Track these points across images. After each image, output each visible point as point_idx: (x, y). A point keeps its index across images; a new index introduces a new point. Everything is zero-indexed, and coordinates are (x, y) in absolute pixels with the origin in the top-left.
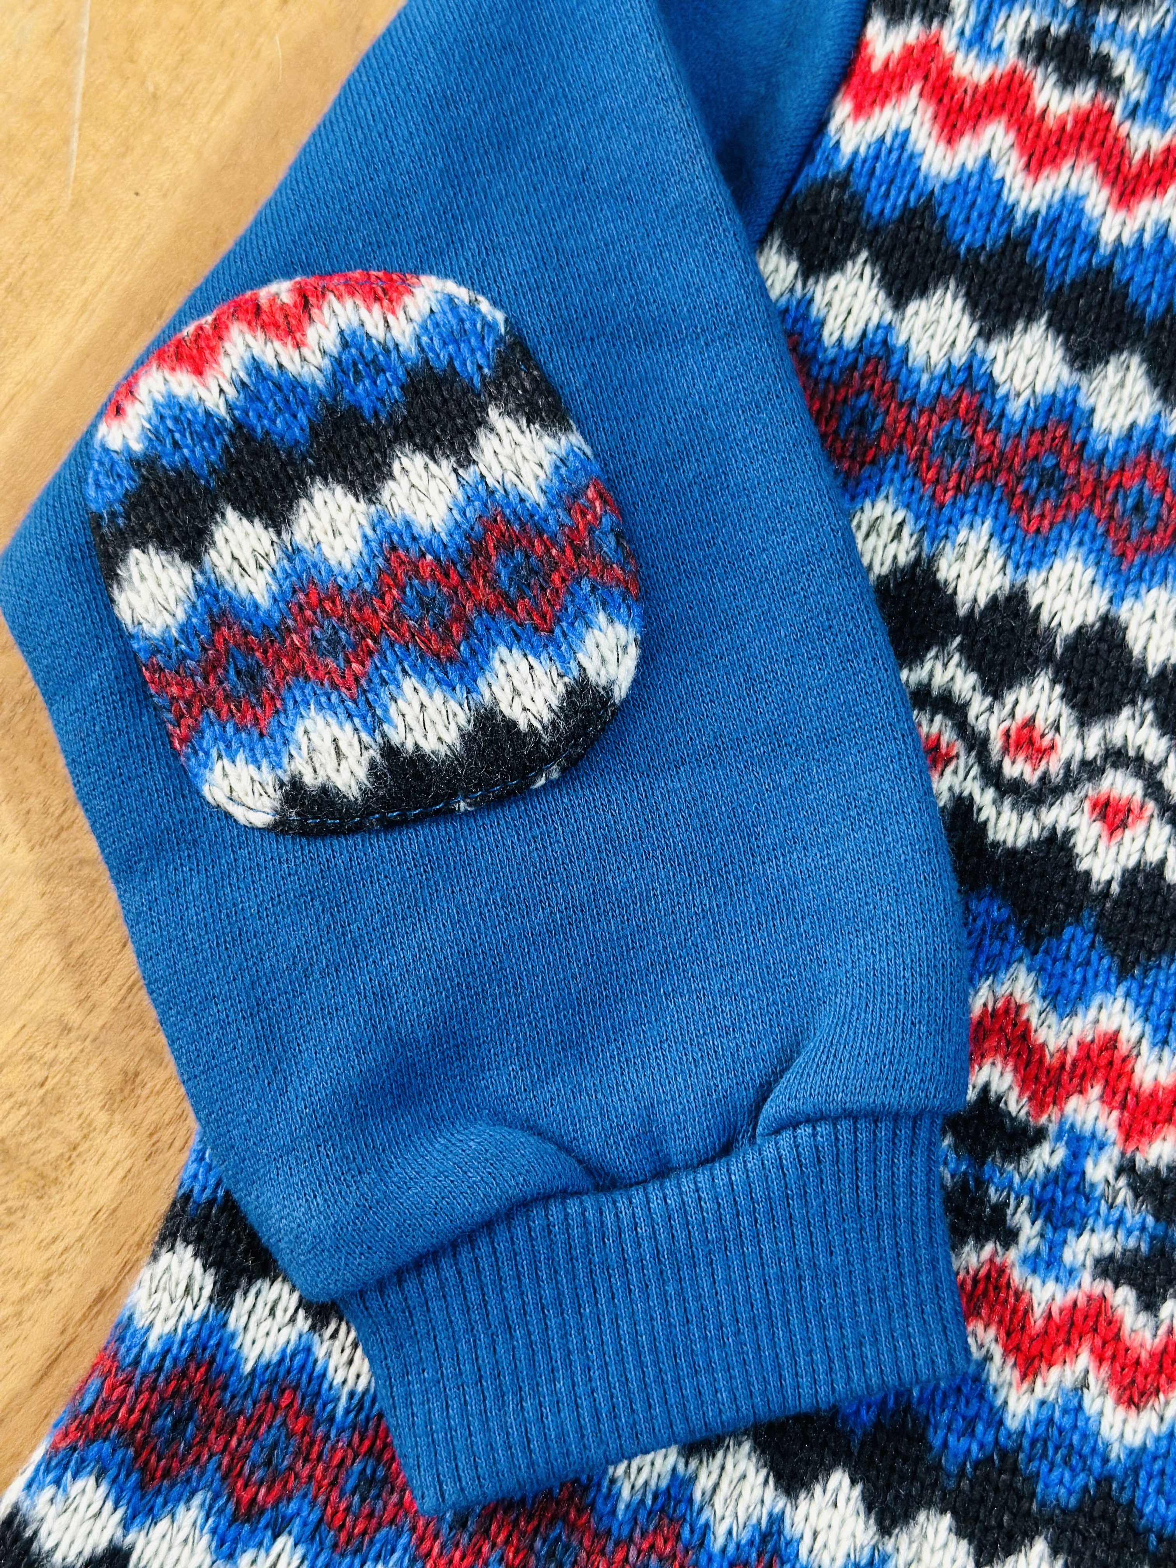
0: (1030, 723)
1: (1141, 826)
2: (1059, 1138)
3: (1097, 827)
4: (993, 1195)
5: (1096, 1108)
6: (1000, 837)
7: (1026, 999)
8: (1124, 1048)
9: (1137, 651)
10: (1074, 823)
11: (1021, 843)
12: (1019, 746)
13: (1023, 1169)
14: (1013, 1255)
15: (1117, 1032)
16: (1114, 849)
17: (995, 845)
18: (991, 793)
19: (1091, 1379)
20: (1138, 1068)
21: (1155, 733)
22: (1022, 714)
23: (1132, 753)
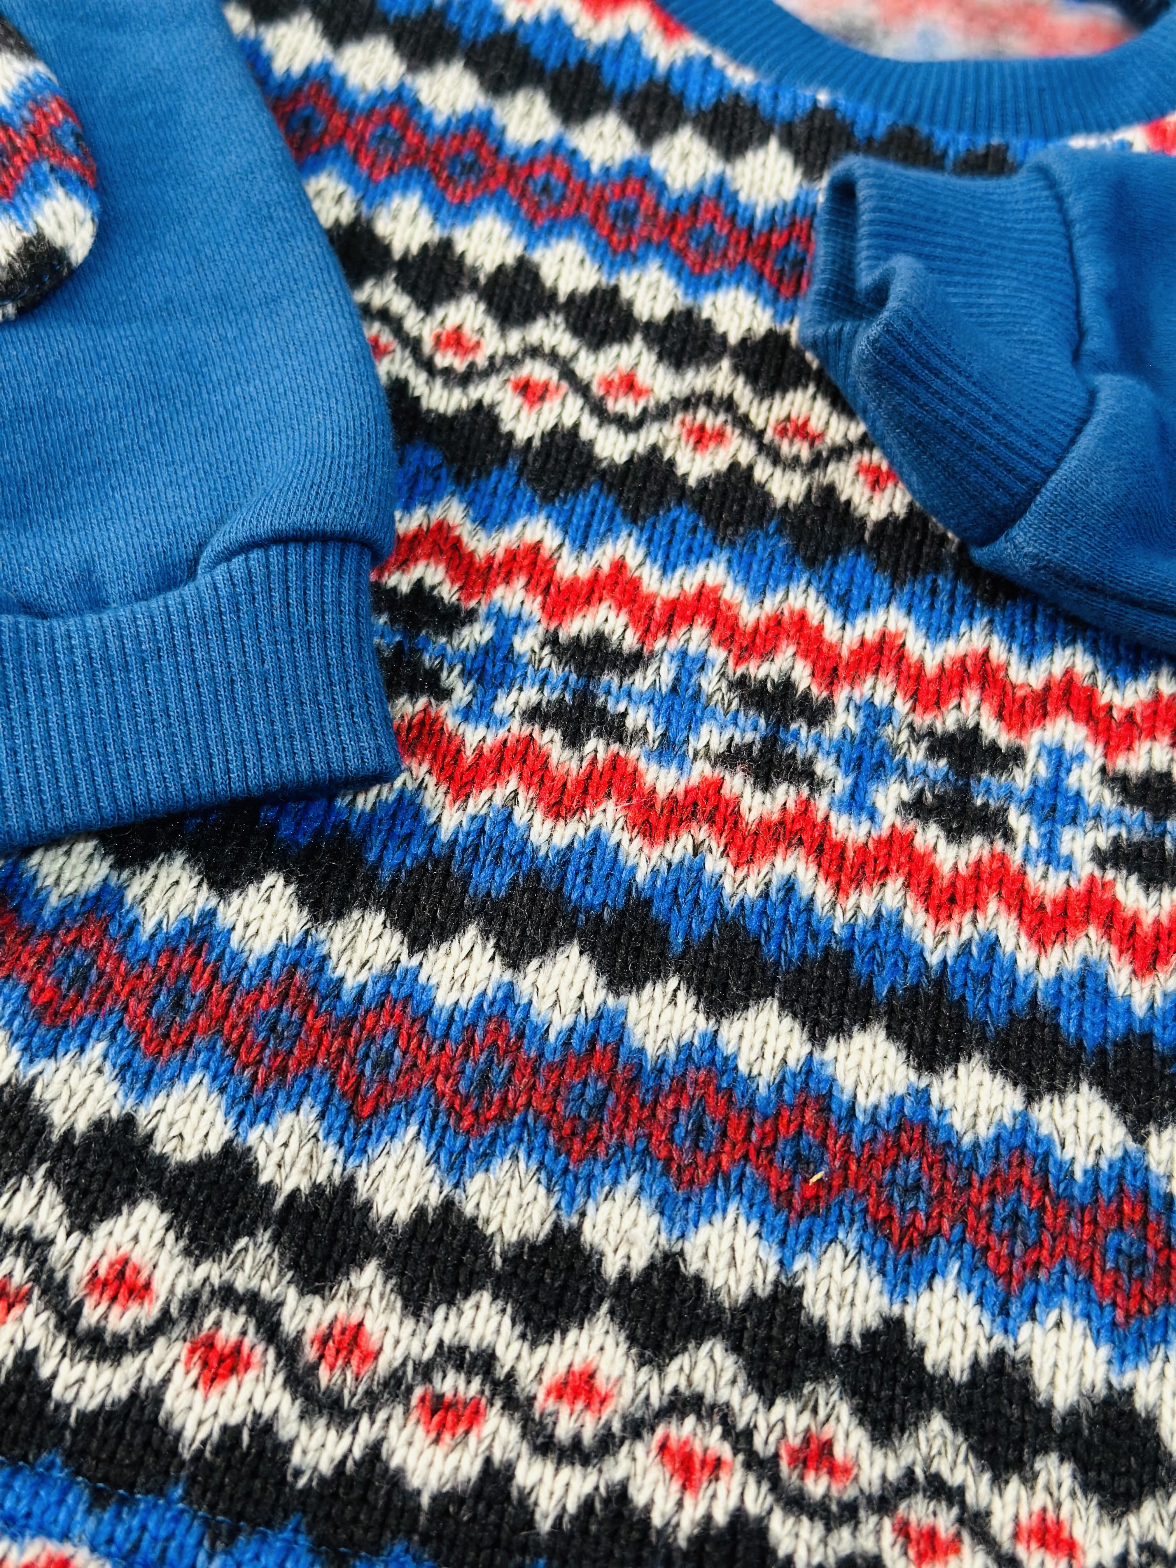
0: (458, 329)
1: (557, 401)
2: (487, 618)
3: (518, 400)
4: (427, 660)
5: (520, 595)
6: (433, 406)
7: (458, 520)
8: (545, 553)
9: (549, 283)
10: (499, 397)
11: (450, 411)
12: (448, 344)
13: (455, 643)
14: (446, 707)
15: (540, 542)
16: (534, 417)
17: (429, 411)
18: (423, 376)
19: (521, 798)
20: (559, 567)
21: (567, 336)
22: (450, 324)
23: (547, 349)
